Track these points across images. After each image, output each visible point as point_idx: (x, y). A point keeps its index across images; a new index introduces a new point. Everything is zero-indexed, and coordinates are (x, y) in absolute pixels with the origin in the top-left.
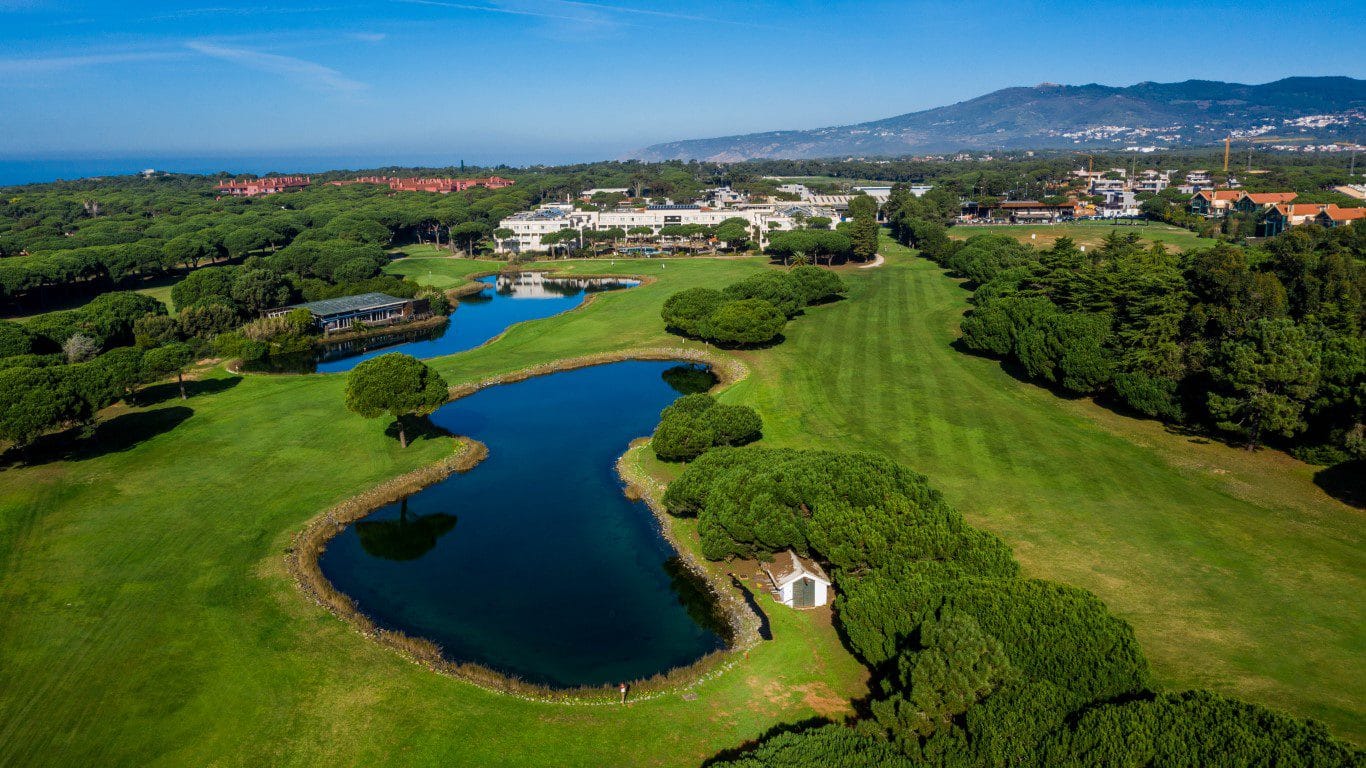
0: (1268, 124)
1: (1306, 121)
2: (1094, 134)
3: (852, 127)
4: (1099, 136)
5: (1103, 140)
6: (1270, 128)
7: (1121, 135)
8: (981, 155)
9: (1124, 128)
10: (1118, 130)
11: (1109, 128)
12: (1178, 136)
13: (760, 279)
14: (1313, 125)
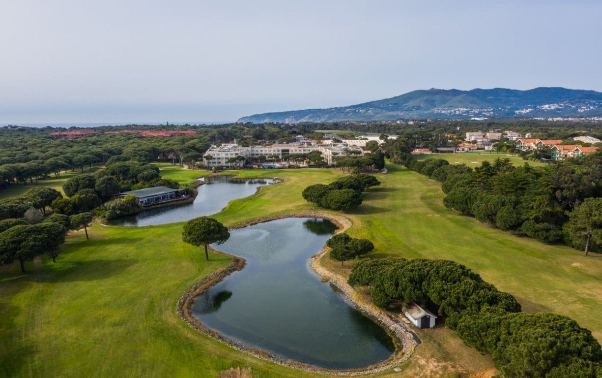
0: (531, 108)
1: (546, 107)
2: (455, 112)
3: (346, 108)
4: (457, 113)
5: (460, 115)
6: (531, 110)
7: (467, 112)
8: (408, 120)
9: (468, 109)
10: (465, 110)
11: (462, 109)
12: (492, 113)
13: (344, 180)
14: (549, 109)
